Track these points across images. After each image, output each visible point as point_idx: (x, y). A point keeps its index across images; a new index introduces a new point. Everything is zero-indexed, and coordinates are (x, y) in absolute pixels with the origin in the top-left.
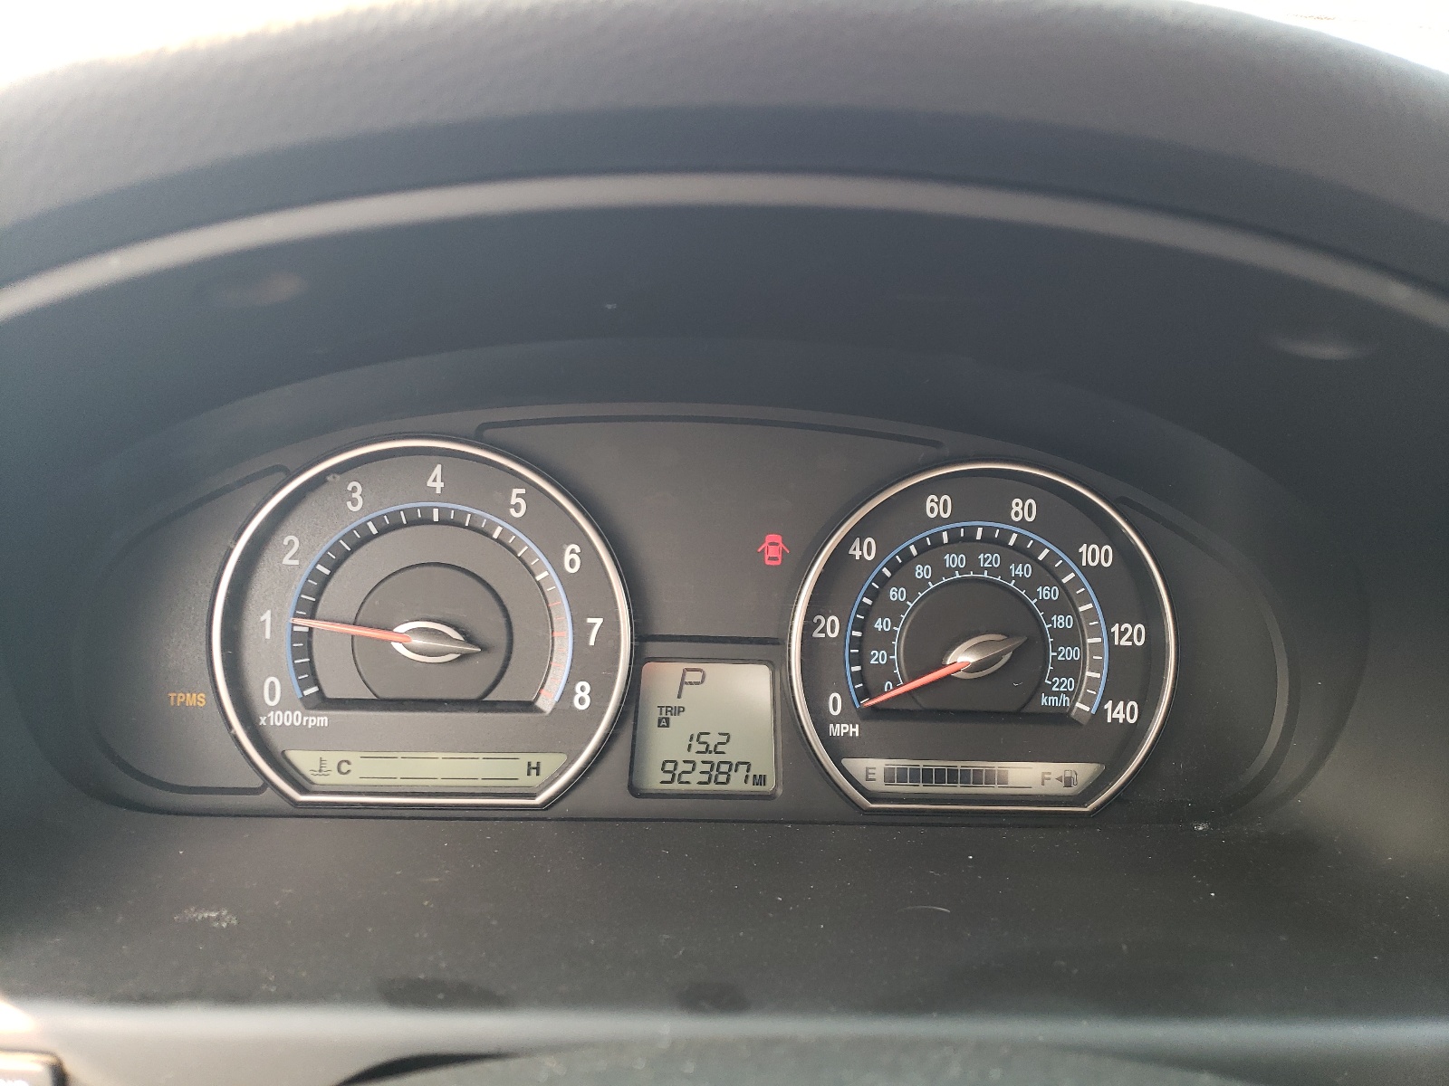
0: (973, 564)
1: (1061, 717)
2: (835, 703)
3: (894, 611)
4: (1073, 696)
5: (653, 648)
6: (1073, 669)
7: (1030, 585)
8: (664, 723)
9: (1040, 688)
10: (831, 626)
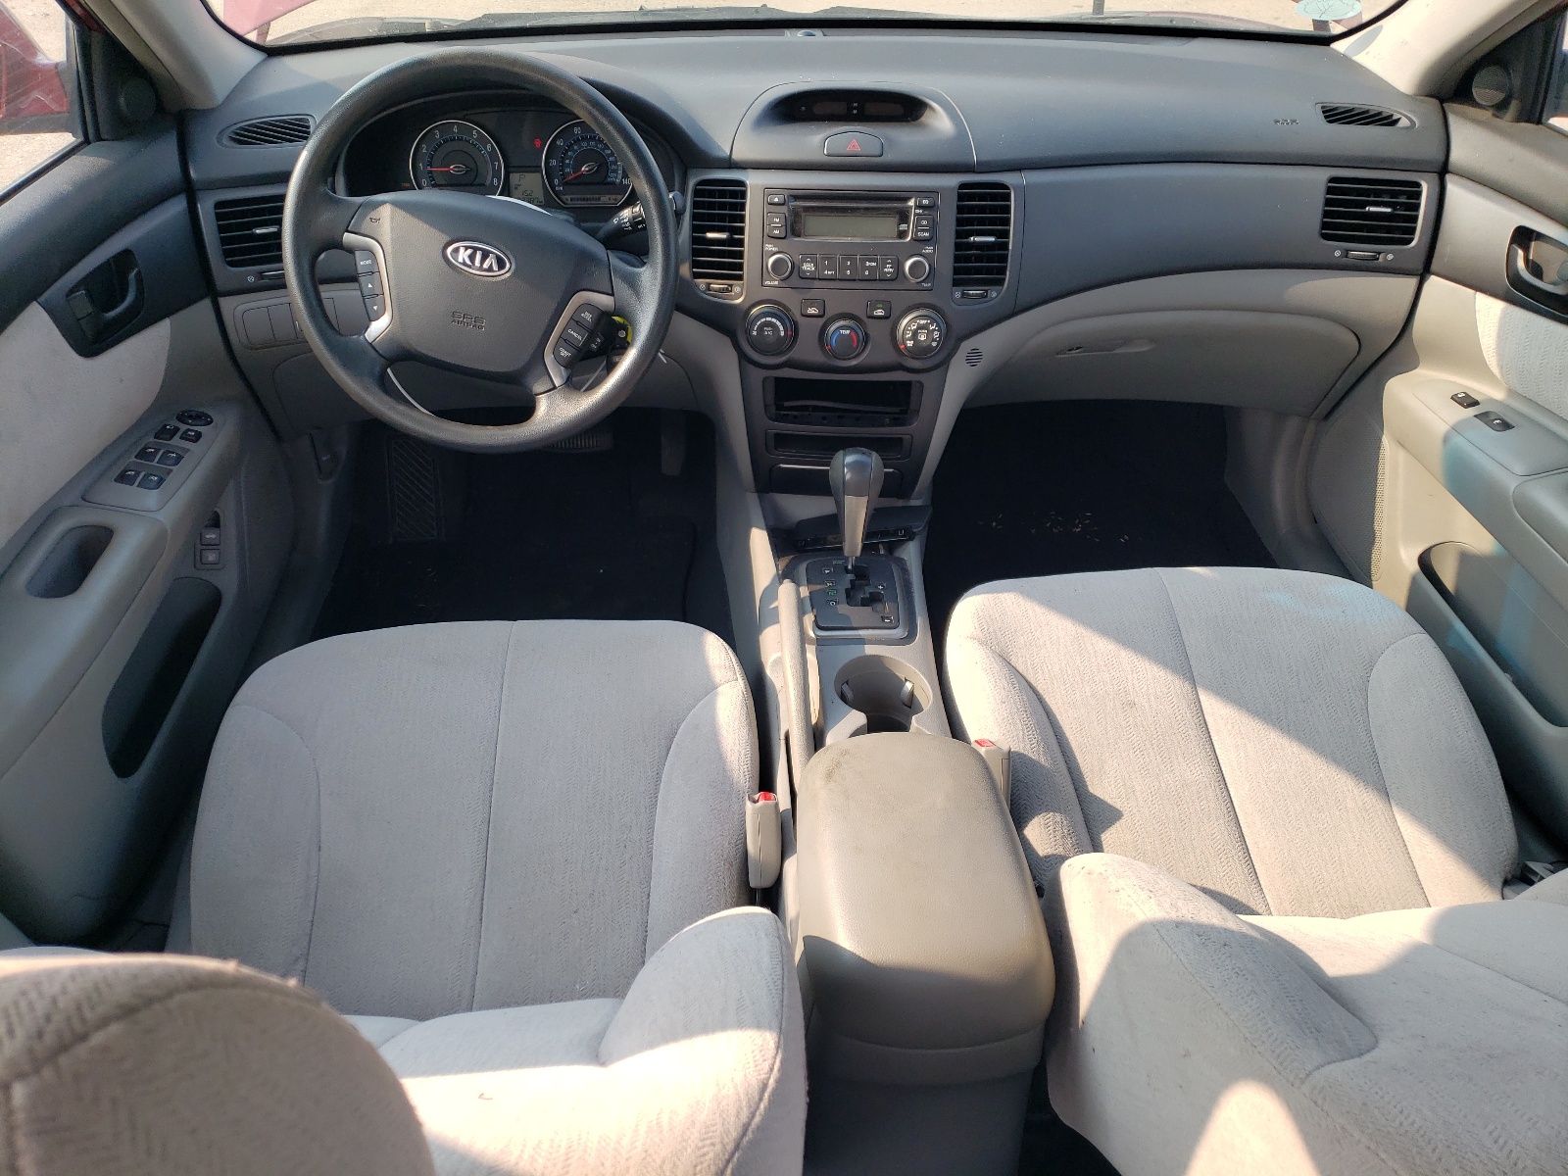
0: (588, 144)
1: (614, 183)
2: (556, 181)
3: (568, 165)
4: (616, 178)
5: (511, 169)
6: (615, 171)
7: (603, 150)
8: (516, 188)
9: (607, 176)
10: (554, 162)
